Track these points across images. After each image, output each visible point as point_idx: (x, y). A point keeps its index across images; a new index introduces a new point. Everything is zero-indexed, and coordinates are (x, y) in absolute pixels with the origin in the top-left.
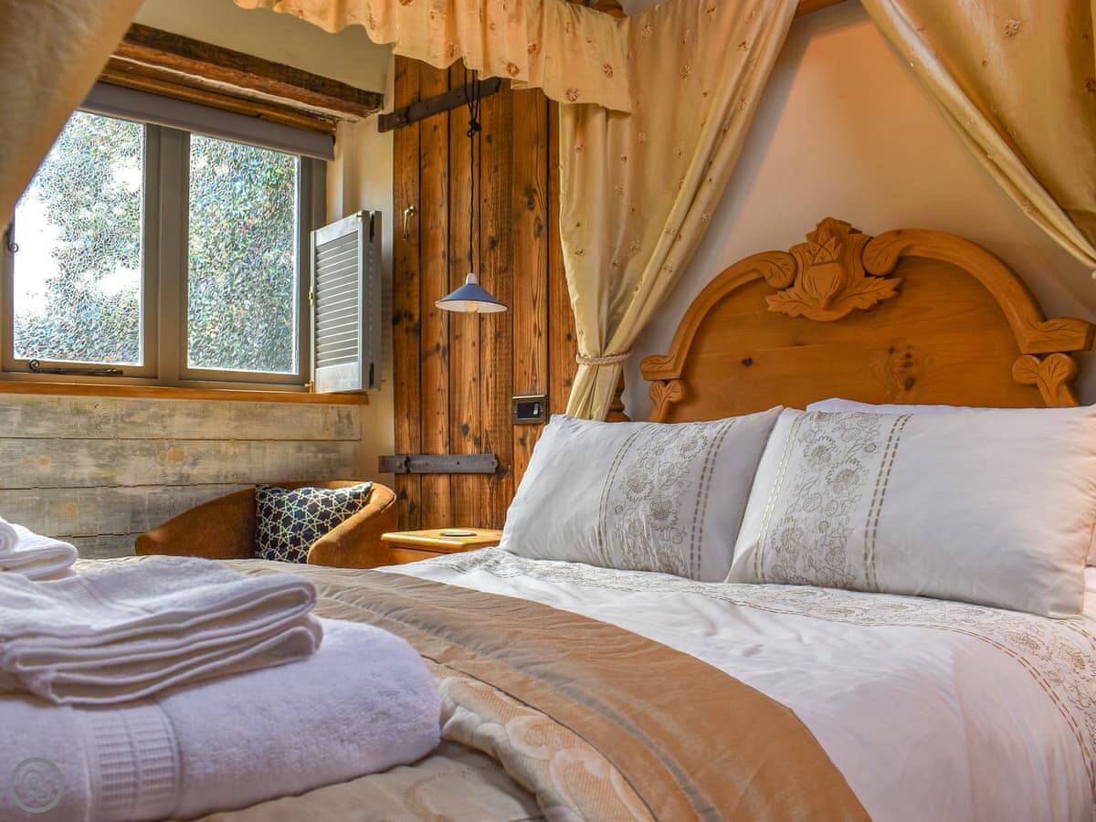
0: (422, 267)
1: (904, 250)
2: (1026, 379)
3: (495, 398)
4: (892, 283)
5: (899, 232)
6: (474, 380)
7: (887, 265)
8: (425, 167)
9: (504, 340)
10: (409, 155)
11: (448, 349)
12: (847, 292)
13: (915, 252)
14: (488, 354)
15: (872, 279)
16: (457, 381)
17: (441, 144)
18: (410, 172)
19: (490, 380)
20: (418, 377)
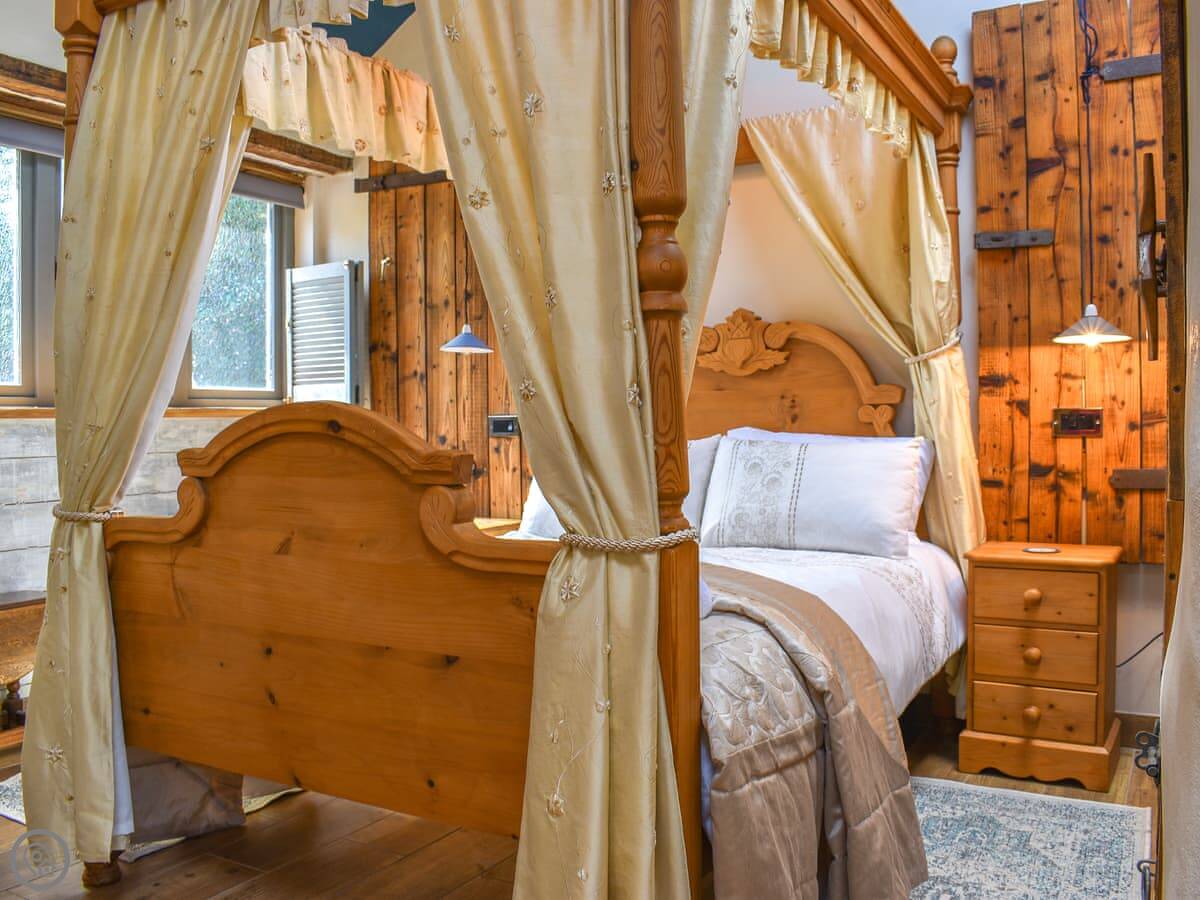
0: (399, 307)
1: (791, 335)
2: (866, 419)
3: (472, 416)
4: (783, 355)
5: (788, 323)
6: (451, 401)
7: (781, 343)
8: (401, 227)
9: (479, 371)
10: (384, 214)
11: (425, 377)
12: (754, 358)
13: (798, 336)
14: (465, 382)
15: (769, 351)
16: (435, 401)
17: (418, 211)
18: (385, 230)
19: (466, 402)
20: (395, 397)
